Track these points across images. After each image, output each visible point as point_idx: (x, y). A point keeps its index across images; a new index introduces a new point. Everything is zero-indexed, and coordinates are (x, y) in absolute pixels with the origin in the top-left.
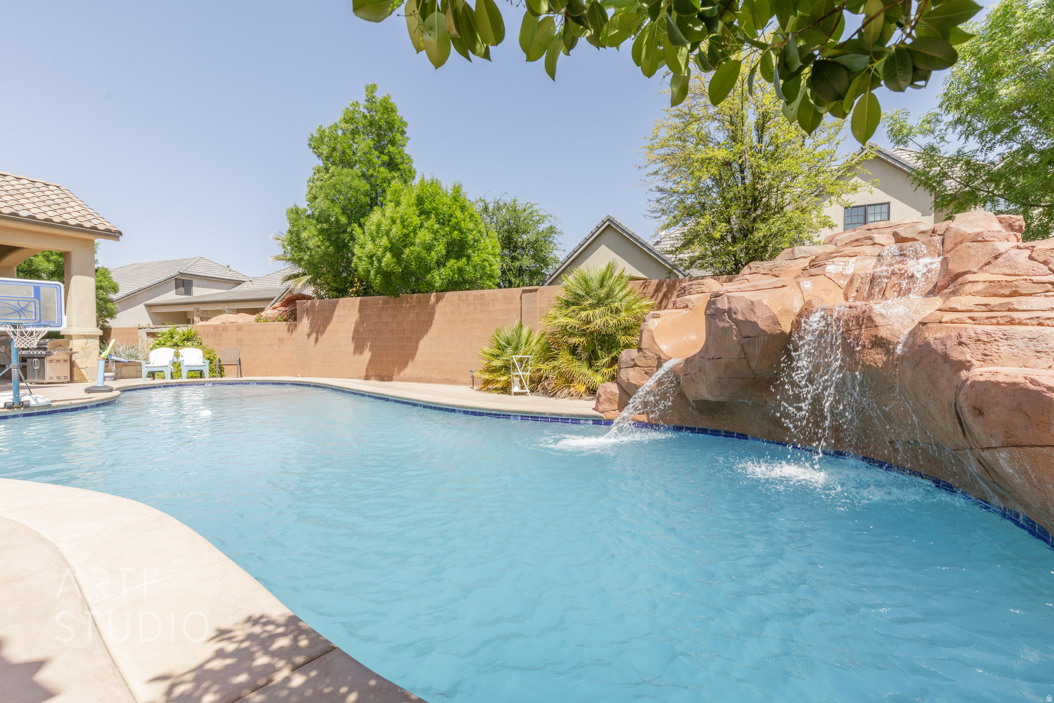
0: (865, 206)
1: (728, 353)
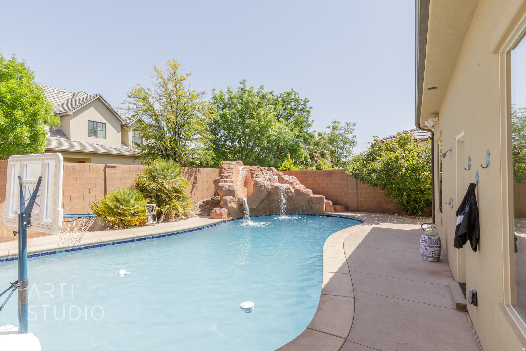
0: (97, 122)
1: (263, 196)
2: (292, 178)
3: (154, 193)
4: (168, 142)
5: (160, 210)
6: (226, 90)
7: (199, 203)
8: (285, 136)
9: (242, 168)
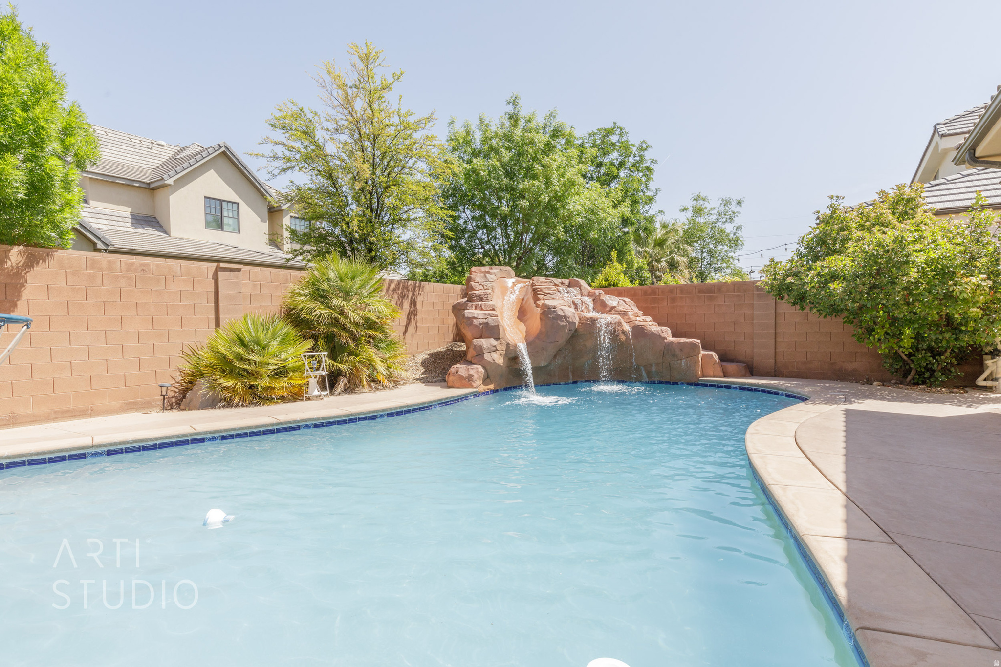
0: (221, 200)
1: (562, 338)
2: (624, 301)
3: (322, 328)
4: (356, 222)
5: (337, 366)
6: (477, 122)
7: (422, 357)
8: (602, 215)
9: (513, 283)
